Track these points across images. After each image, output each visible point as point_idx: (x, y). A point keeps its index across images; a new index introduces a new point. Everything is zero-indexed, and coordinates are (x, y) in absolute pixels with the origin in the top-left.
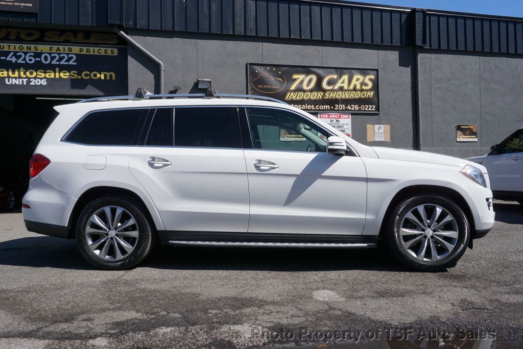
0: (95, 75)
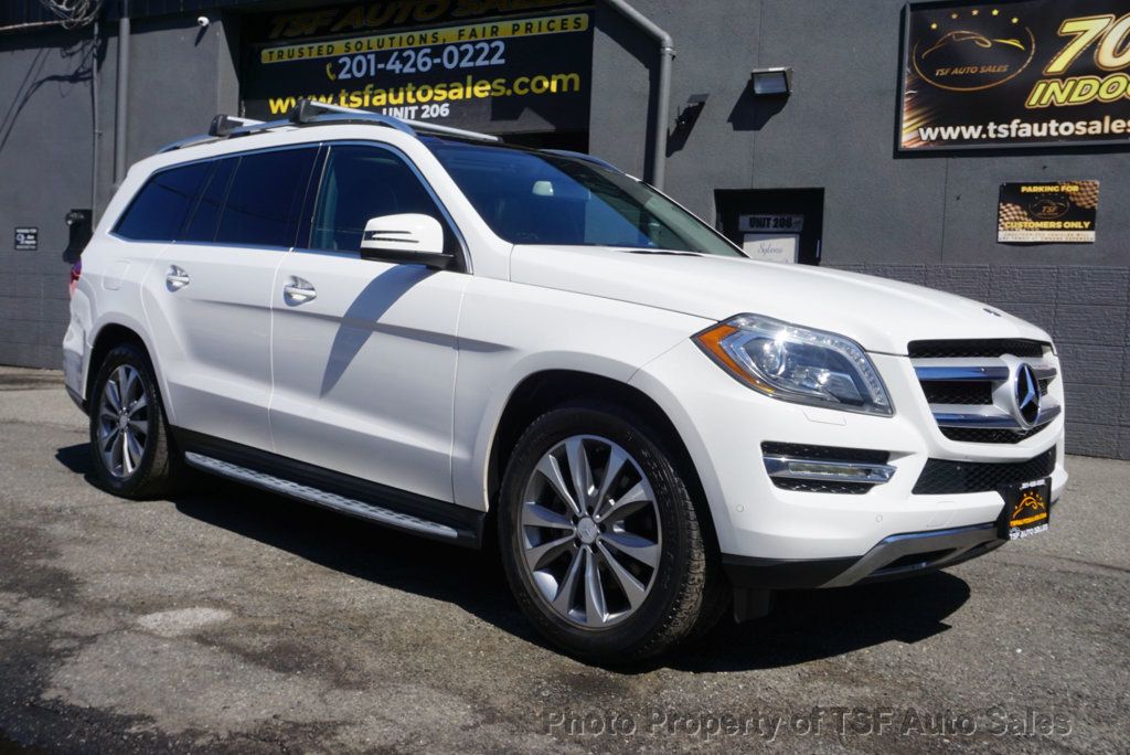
0: (539, 85)
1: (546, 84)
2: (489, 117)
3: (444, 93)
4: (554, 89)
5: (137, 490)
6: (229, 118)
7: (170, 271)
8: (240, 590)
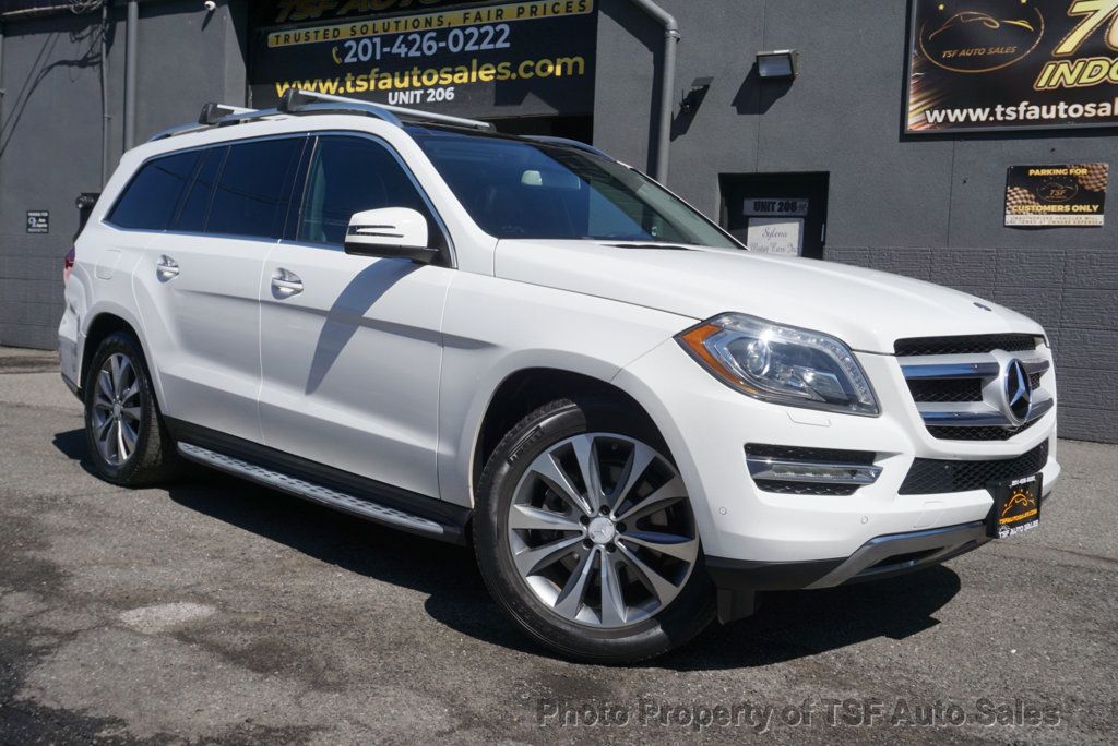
0: (544, 68)
1: (550, 69)
2: (493, 101)
3: (449, 77)
4: (558, 73)
5: (133, 477)
6: (219, 106)
7: (161, 261)
8: (226, 584)
